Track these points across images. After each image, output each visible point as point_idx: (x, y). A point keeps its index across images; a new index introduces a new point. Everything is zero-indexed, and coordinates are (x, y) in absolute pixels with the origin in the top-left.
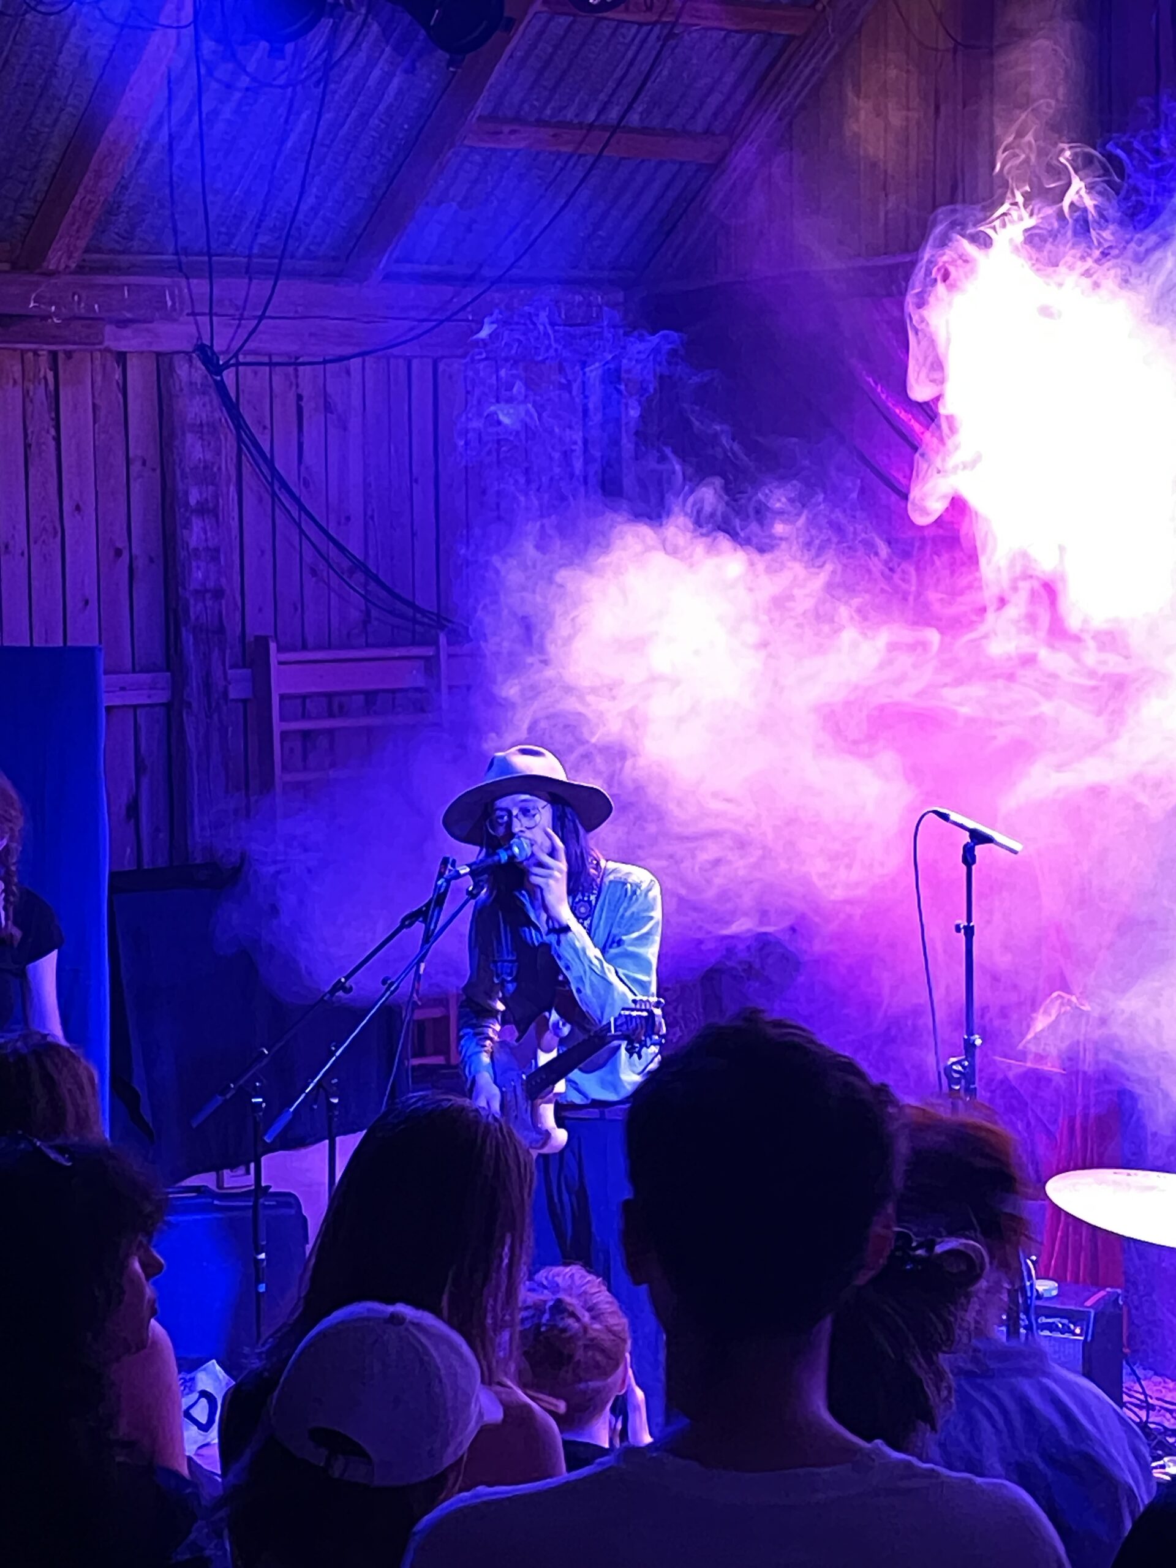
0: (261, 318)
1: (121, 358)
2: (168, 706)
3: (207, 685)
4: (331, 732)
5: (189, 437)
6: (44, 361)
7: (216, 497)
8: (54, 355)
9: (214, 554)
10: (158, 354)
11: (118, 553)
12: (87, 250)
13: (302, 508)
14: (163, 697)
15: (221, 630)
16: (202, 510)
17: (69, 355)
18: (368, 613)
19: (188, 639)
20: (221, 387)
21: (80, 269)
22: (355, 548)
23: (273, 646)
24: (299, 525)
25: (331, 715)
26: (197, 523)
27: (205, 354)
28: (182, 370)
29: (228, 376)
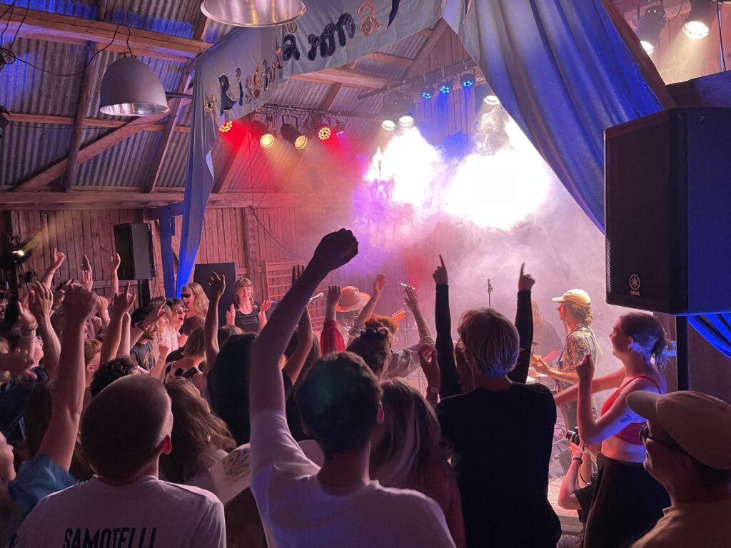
0: (262, 201)
1: (235, 209)
3: (254, 270)
4: (278, 278)
5: (249, 223)
6: (220, 210)
7: (254, 233)
8: (222, 209)
9: (254, 245)
10: (242, 208)
11: (236, 246)
12: (228, 189)
13: (271, 236)
14: (245, 273)
15: (256, 259)
16: (251, 237)
17: (225, 208)
18: (284, 255)
19: (250, 262)
20: (254, 213)
21: (227, 192)
22: (281, 243)
23: (266, 262)
24: (270, 238)
25: (277, 275)
26: (251, 239)
27: (251, 207)
28: (247, 210)
29: (255, 211)
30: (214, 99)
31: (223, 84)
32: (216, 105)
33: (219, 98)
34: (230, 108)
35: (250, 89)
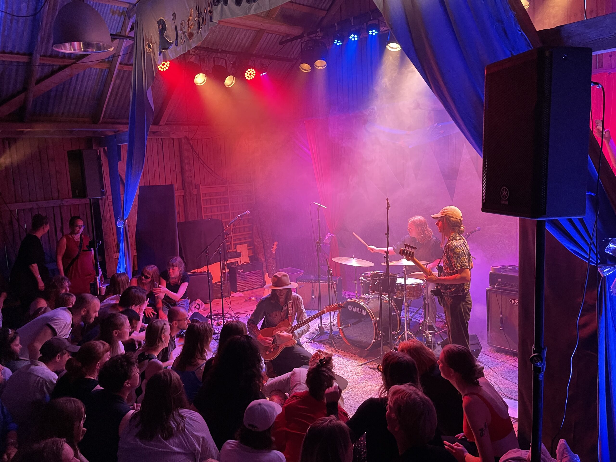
0: (196, 132)
1: (173, 139)
2: (183, 196)
3: (190, 192)
4: (210, 199)
5: (185, 152)
6: (160, 140)
7: (190, 161)
8: (162, 139)
9: (190, 171)
10: (179, 139)
11: (174, 171)
12: (167, 122)
13: (204, 162)
14: (183, 194)
15: (192, 183)
16: (187, 163)
17: (164, 139)
18: (215, 180)
19: (186, 184)
20: (190, 143)
21: (166, 124)
22: (213, 169)
23: (200, 185)
24: (203, 165)
25: (210, 196)
26: (187, 166)
27: (186, 138)
28: (183, 141)
29: (191, 141)
30: (153, 41)
31: (161, 27)
32: (155, 45)
33: (158, 40)
34: (168, 48)
35: (185, 32)
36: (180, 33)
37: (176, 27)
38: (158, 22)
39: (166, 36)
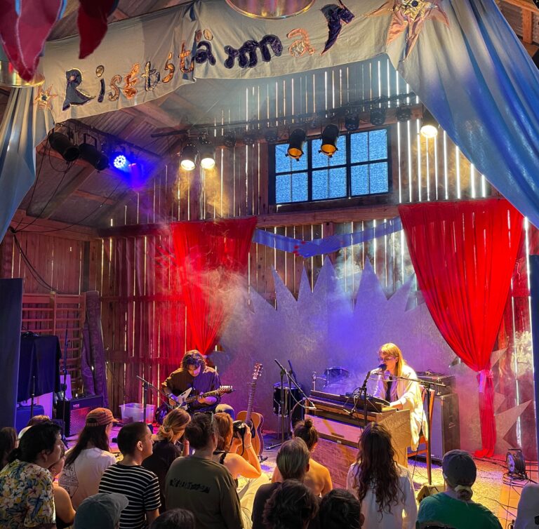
16: (8, 262)
25: (29, 308)
30: (53, 92)
31: (71, 78)
32: (56, 98)
33: (63, 92)
34: (82, 104)
35: (119, 88)
36: (108, 88)
37: (102, 81)
38: (68, 73)
39: (81, 90)
